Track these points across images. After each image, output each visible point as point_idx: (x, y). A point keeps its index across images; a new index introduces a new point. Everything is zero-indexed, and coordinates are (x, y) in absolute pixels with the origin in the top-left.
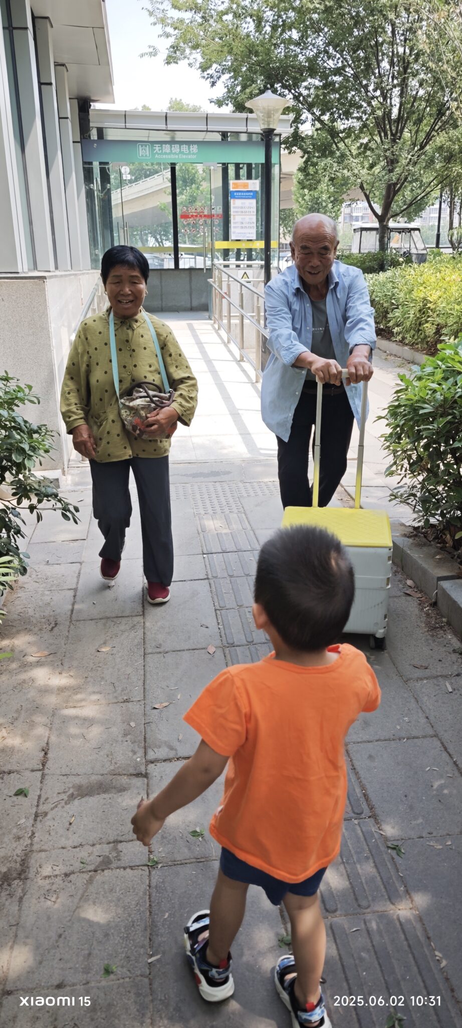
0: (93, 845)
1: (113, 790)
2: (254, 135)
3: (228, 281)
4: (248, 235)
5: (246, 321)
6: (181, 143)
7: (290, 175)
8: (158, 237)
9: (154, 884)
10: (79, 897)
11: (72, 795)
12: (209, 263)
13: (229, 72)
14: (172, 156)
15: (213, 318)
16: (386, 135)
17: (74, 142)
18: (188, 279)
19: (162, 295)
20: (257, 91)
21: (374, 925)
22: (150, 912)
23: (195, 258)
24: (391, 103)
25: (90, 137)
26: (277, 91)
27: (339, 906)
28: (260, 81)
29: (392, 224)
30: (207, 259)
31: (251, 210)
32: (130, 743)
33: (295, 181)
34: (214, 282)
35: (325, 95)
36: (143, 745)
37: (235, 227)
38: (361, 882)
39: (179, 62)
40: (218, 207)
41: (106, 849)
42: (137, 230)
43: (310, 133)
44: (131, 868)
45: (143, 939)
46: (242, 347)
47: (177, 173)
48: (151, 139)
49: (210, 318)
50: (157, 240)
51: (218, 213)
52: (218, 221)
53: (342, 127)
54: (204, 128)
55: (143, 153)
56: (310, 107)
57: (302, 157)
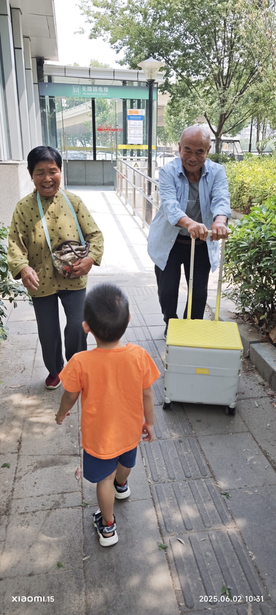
0: (49, 495)
1: (61, 464)
2: (142, 83)
3: (126, 168)
4: (138, 141)
5: (136, 192)
6: (98, 86)
7: (162, 107)
8: (83, 141)
9: (85, 516)
10: (41, 524)
11: (36, 466)
12: (114, 157)
13: (127, 45)
14: (93, 94)
15: (117, 190)
16: (220, 85)
17: (34, 84)
18: (102, 166)
19: (86, 176)
20: (144, 57)
21: (214, 537)
22: (84, 532)
23: (106, 154)
24: (223, 66)
25: (43, 81)
26: (156, 57)
27: (193, 527)
28: (146, 51)
29: (223, 138)
30: (113, 155)
31: (140, 127)
32: (70, 437)
33: (166, 111)
34: (118, 169)
35: (184, 61)
36: (78, 438)
37: (130, 137)
38: (206, 514)
39: (97, 38)
40: (120, 125)
41: (57, 497)
42: (70, 137)
43: (175, 83)
44: (72, 507)
45: (79, 547)
46: (134, 207)
47: (96, 104)
48: (80, 83)
49: (115, 190)
50: (82, 143)
51: (120, 128)
52: (120, 133)
53: (194, 80)
54: (112, 77)
55: (76, 91)
56: (175, 68)
57: (170, 97)
